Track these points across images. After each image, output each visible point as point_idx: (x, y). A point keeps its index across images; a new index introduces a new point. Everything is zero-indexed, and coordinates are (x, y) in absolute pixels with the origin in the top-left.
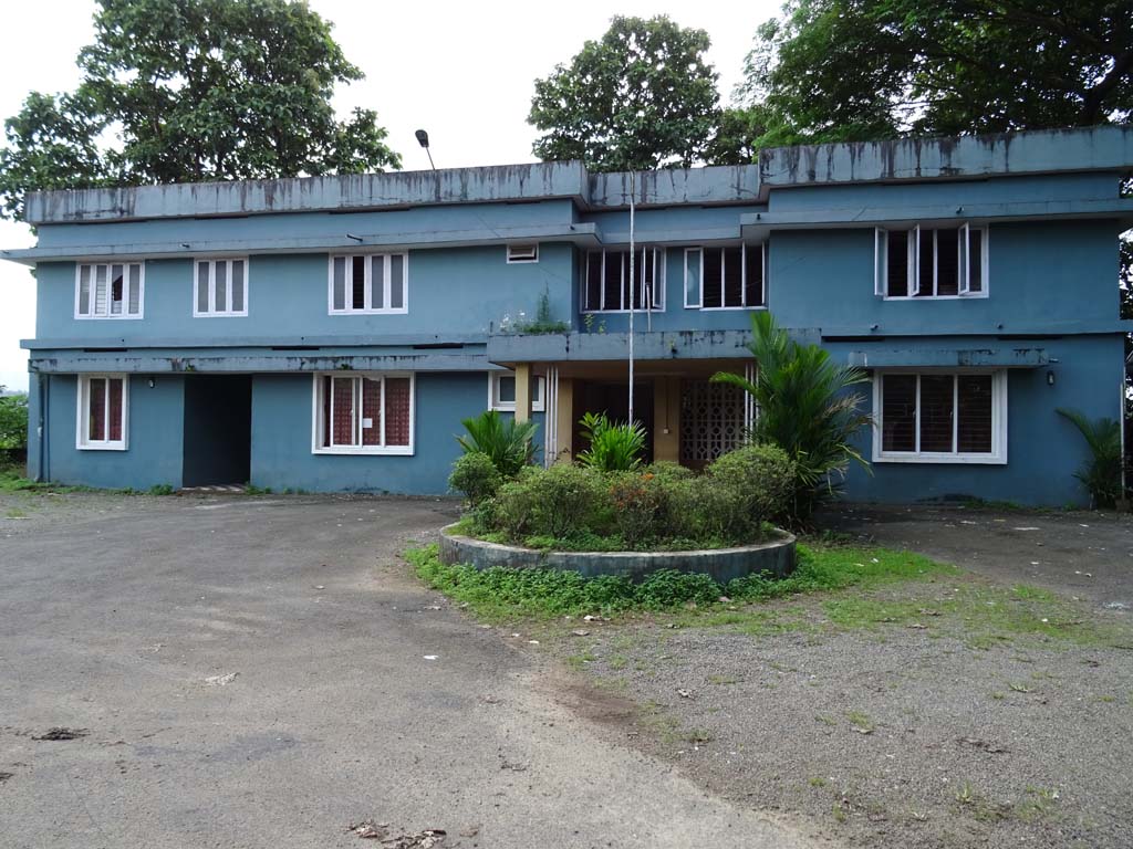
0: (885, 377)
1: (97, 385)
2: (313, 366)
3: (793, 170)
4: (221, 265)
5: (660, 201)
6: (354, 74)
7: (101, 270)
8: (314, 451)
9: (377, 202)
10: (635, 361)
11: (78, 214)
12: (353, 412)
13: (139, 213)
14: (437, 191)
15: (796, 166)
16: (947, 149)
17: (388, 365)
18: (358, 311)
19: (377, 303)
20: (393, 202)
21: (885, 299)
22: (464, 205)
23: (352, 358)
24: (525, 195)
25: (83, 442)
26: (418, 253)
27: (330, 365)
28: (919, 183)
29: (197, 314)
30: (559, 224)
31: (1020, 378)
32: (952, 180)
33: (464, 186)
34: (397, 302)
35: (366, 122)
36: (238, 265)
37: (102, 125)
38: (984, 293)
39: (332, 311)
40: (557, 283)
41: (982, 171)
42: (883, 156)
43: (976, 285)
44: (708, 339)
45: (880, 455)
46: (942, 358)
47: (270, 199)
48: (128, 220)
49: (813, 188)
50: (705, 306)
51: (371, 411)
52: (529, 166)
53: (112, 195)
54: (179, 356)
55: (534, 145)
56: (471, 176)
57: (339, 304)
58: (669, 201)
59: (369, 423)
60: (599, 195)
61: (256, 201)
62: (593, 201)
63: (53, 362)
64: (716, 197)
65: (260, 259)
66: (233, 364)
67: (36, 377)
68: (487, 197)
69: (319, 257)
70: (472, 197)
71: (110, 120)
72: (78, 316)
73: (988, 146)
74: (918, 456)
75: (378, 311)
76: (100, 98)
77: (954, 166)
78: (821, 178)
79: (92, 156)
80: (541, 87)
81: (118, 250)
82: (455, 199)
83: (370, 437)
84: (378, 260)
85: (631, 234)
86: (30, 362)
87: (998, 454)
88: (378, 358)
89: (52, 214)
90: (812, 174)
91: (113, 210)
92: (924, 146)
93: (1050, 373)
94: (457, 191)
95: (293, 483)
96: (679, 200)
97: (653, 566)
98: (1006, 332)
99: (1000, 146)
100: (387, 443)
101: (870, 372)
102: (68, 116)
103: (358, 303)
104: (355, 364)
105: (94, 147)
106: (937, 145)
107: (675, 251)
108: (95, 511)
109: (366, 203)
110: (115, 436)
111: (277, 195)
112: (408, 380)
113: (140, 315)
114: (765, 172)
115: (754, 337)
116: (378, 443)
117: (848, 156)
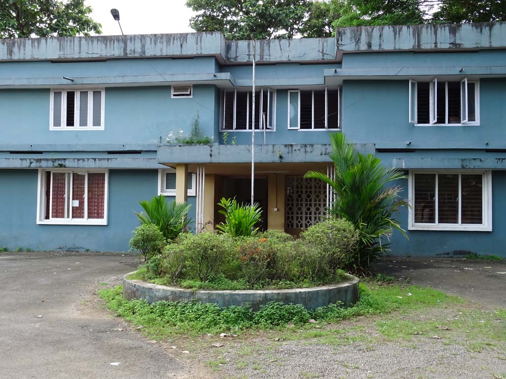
0: (416, 175)
2: (38, 164)
3: (358, 41)
5: (273, 59)
8: (38, 222)
9: (84, 55)
10: (255, 163)
12: (66, 196)
14: (125, 49)
15: (359, 39)
16: (453, 31)
17: (90, 165)
18: (70, 128)
19: (83, 122)
20: (95, 56)
21: (416, 125)
22: (143, 59)
23: (65, 159)
24: (184, 53)
26: (112, 90)
27: (50, 164)
28: (436, 52)
30: (206, 73)
31: (499, 177)
32: (456, 51)
33: (143, 46)
34: (97, 122)
38: (477, 122)
39: (52, 128)
40: (204, 111)
41: (475, 46)
42: (414, 34)
43: (472, 117)
44: (303, 149)
45: (412, 225)
46: (451, 163)
47: (10, 52)
49: (370, 53)
50: (301, 128)
51: (78, 195)
52: (187, 34)
55: (190, 20)
56: (148, 40)
57: (57, 123)
58: (278, 59)
59: (76, 203)
60: (232, 54)
61: (1, 53)
62: (228, 59)
64: (308, 58)
68: (158, 54)
69: (44, 91)
70: (149, 53)
73: (479, 30)
74: (437, 226)
75: (83, 128)
77: (457, 42)
78: (375, 48)
82: (137, 55)
83: (77, 213)
84: (84, 94)
85: (253, 81)
87: (486, 225)
88: (83, 160)
90: (369, 45)
92: (439, 30)
94: (139, 49)
95: (24, 244)
96: (285, 59)
98: (490, 147)
99: (486, 30)
100: (89, 217)
101: (406, 172)
103: (70, 122)
104: (67, 163)
106: (447, 28)
107: (282, 92)
109: (76, 56)
111: (16, 49)
112: (103, 175)
114: (340, 42)
115: (332, 149)
116: (83, 217)
117: (392, 34)
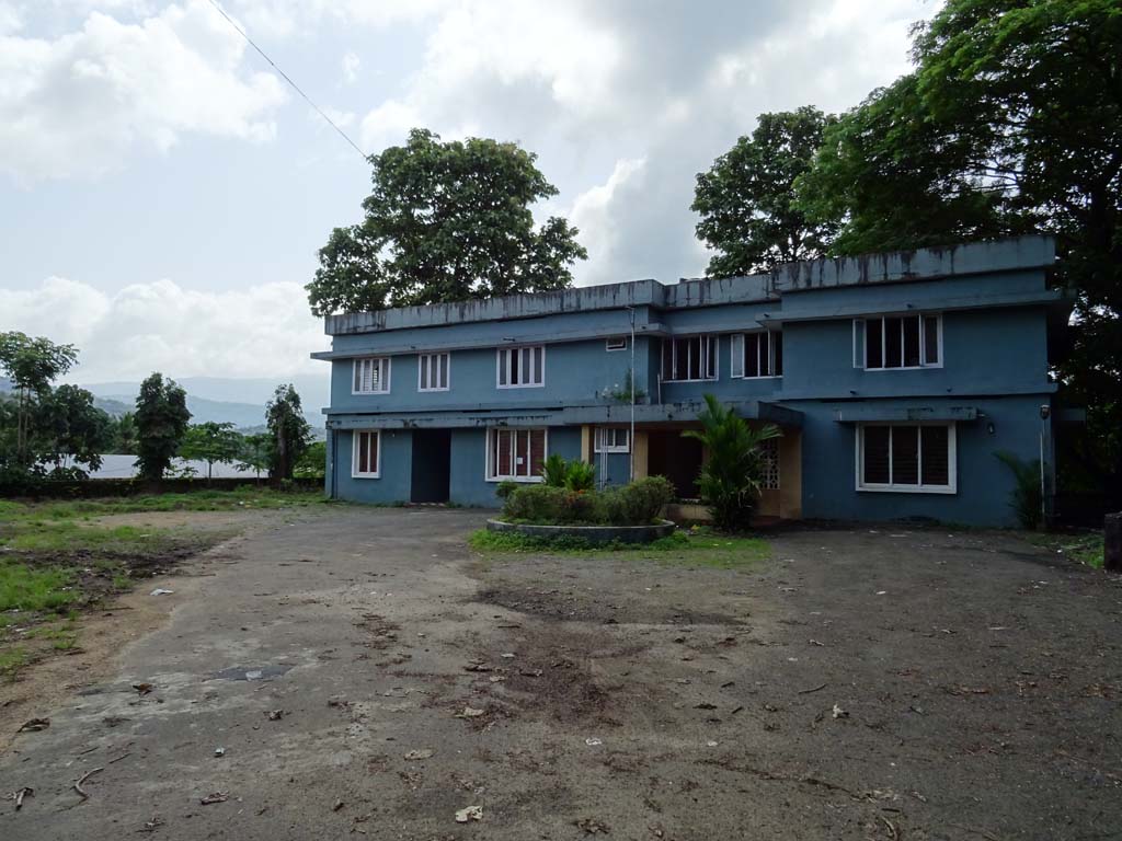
0: (866, 429)
1: (364, 436)
2: (484, 424)
3: (796, 279)
4: (434, 359)
5: (713, 302)
6: (553, 191)
7: (367, 363)
8: (487, 479)
9: (525, 314)
11: (355, 328)
12: (511, 453)
13: (387, 327)
14: (562, 305)
15: (798, 276)
16: (907, 259)
17: (528, 423)
18: (515, 386)
19: (526, 380)
20: (535, 313)
21: (867, 370)
22: (578, 313)
23: (506, 418)
24: (617, 305)
25: (356, 473)
26: (551, 346)
27: (494, 423)
28: (887, 284)
29: (420, 390)
30: (643, 324)
31: (966, 428)
32: (911, 281)
33: (578, 300)
34: (538, 380)
35: (559, 226)
36: (444, 358)
38: (940, 364)
39: (499, 386)
40: (637, 363)
41: (932, 274)
42: (860, 267)
43: (932, 357)
45: (862, 486)
47: (462, 315)
48: (382, 331)
49: (809, 291)
50: (746, 376)
51: (522, 452)
52: (619, 285)
53: (373, 316)
54: (408, 418)
56: (583, 293)
57: (503, 381)
58: (719, 302)
59: (521, 461)
60: (671, 300)
61: (454, 316)
62: (667, 304)
63: (339, 423)
64: (750, 299)
65: (457, 353)
66: (439, 423)
67: (330, 433)
68: (593, 307)
69: (491, 350)
70: (583, 308)
71: (386, 241)
72: (354, 393)
73: (938, 255)
74: (890, 487)
75: (526, 386)
76: (379, 227)
77: (912, 271)
78: (815, 284)
79: (375, 267)
80: (701, 178)
81: (375, 351)
82: (573, 310)
83: (521, 470)
84: (526, 352)
85: (684, 328)
86: (327, 423)
87: (951, 488)
88: (522, 418)
89: (340, 329)
90: (809, 282)
91: (373, 326)
93: (992, 424)
94: (574, 304)
95: (474, 501)
96: (726, 301)
98: (955, 393)
99: (947, 255)
100: (532, 474)
103: (514, 381)
104: (509, 422)
106: (899, 257)
107: (726, 337)
108: (356, 516)
109: (518, 315)
110: (373, 470)
111: (466, 312)
112: (543, 431)
113: (388, 392)
116: (526, 474)
117: (835, 268)
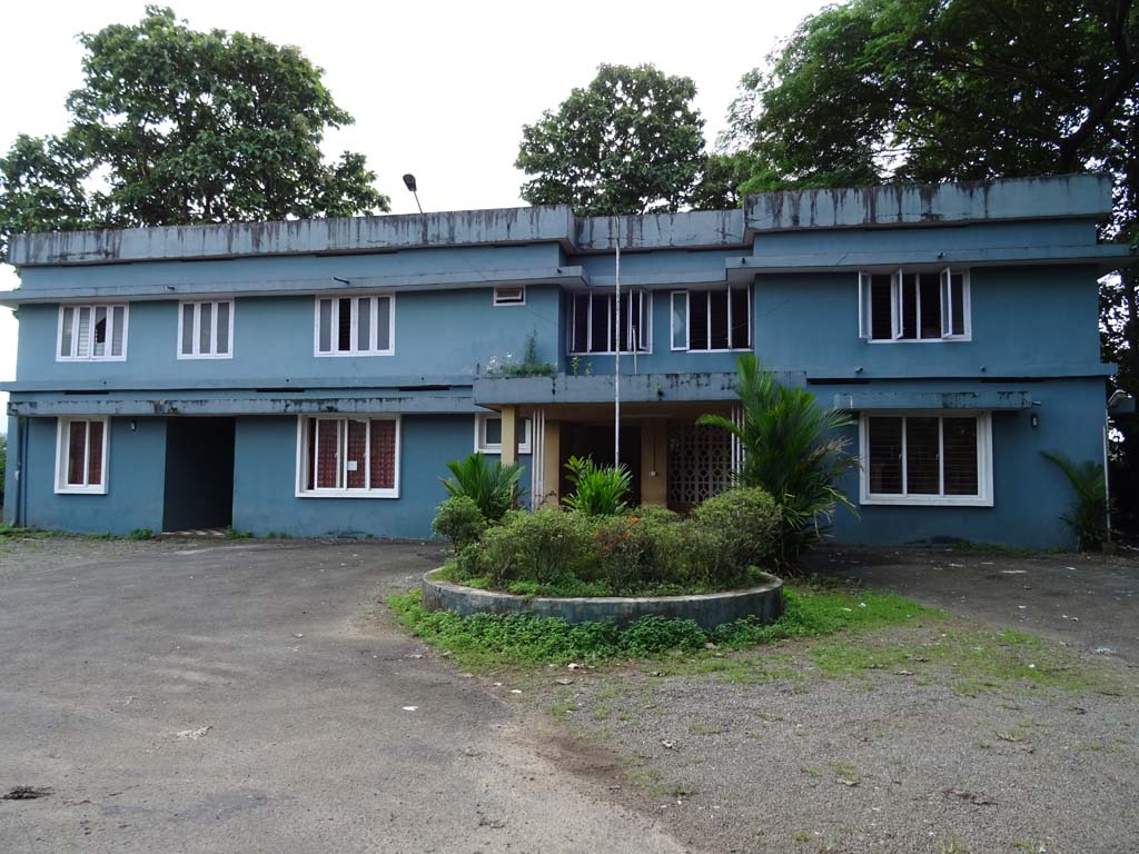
0: (870, 418)
1: (77, 428)
2: (297, 408)
3: (777, 215)
4: (206, 307)
5: (647, 244)
6: (344, 119)
7: (85, 312)
8: (298, 494)
9: (364, 245)
10: (620, 403)
11: (63, 256)
12: (338, 454)
13: (124, 256)
14: (425, 234)
15: (780, 211)
16: (927, 196)
17: (374, 407)
18: (344, 353)
19: (364, 345)
20: (380, 245)
21: (870, 342)
22: (452, 248)
23: (337, 400)
24: (512, 238)
25: (62, 486)
26: (406, 296)
27: (315, 407)
28: (901, 228)
29: (181, 356)
30: (546, 267)
31: (1004, 420)
32: (933, 225)
33: (452, 229)
34: (383, 344)
35: (354, 165)
36: (223, 307)
37: (90, 168)
38: (967, 336)
39: (318, 353)
40: (543, 325)
41: (961, 217)
42: (865, 201)
43: (958, 329)
44: (694, 382)
45: (867, 497)
46: (928, 400)
47: (257, 242)
48: (113, 262)
49: (797, 233)
50: (691, 348)
51: (356, 453)
52: (517, 209)
53: (98, 238)
54: (161, 399)
55: (522, 188)
56: (459, 221)
57: (325, 346)
58: (655, 245)
59: (354, 466)
60: (585, 238)
61: (243, 244)
62: (579, 245)
63: (33, 405)
64: (701, 242)
65: (246, 301)
66: (217, 407)
67: (15, 420)
68: (474, 240)
69: (305, 299)
70: (459, 240)
71: (98, 162)
72: (60, 358)
73: (968, 192)
74: (905, 498)
75: (363, 353)
76: (88, 141)
77: (934, 212)
78: (805, 223)
79: (79, 198)
80: (528, 132)
81: (102, 292)
82: (442, 243)
83: (355, 480)
84: (364, 302)
85: (617, 277)
86: (10, 404)
87: (984, 496)
88: (364, 400)
89: (36, 257)
90: (796, 219)
91: (99, 252)
92: (905, 193)
93: (1034, 416)
94: (445, 234)
95: (277, 526)
96: (665, 243)
97: (638, 611)
98: (988, 375)
99: (979, 193)
100: (372, 486)
101: (855, 414)
102: (57, 159)
103: (344, 345)
104: (340, 406)
105: (82, 190)
106: (917, 191)
107: (661, 294)
108: (72, 557)
109: (353, 246)
110: (94, 479)
111: (264, 238)
112: (393, 422)
113: (123, 357)
114: (750, 216)
115: (740, 379)
116: (363, 486)
117: (831, 202)
